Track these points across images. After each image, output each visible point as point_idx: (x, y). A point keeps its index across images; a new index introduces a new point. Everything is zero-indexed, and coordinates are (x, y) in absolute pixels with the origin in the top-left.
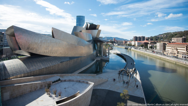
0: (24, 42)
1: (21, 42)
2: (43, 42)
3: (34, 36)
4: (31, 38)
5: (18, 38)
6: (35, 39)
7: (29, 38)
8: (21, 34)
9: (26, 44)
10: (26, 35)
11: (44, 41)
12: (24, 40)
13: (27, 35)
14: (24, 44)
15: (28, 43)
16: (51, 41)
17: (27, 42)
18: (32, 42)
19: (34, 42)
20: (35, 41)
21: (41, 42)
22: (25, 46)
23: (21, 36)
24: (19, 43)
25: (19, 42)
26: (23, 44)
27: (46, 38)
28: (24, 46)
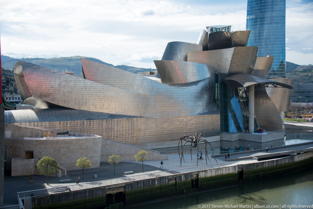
0: (35, 84)
1: (31, 85)
2: (63, 85)
3: (49, 75)
4: (45, 78)
5: (28, 79)
6: (51, 80)
7: (42, 78)
8: (31, 72)
9: (38, 87)
10: (37, 74)
11: (64, 83)
12: (36, 82)
13: (39, 74)
14: (36, 88)
15: (41, 86)
16: (75, 83)
17: (40, 84)
18: (46, 85)
19: (48, 84)
20: (51, 82)
21: (60, 84)
22: (37, 90)
23: (31, 76)
24: (29, 87)
25: (29, 84)
26: (34, 88)
27: (67, 78)
28: (35, 90)
